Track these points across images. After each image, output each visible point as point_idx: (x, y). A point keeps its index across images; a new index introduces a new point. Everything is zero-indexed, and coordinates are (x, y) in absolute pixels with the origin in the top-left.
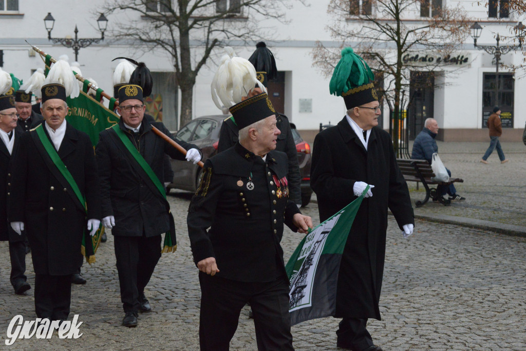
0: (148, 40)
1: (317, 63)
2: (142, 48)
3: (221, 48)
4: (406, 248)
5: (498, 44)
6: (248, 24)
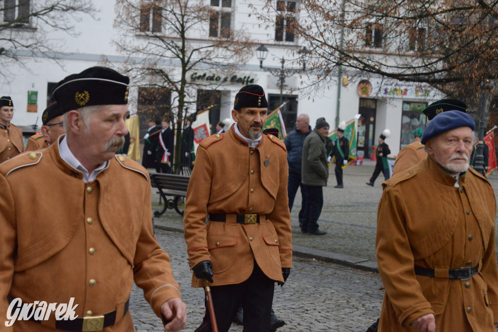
3: (7, 58)
5: (283, 67)
6: (36, 35)
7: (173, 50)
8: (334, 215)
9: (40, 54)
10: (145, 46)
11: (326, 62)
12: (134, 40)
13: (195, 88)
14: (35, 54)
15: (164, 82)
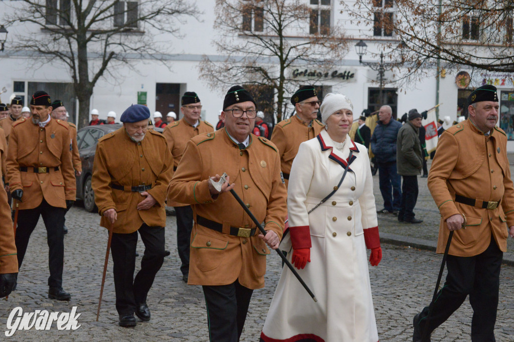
0: (47, 52)
1: (203, 76)
2: (41, 60)
3: (117, 61)
5: (382, 61)
6: (144, 38)
7: (271, 48)
8: (432, 204)
9: (148, 56)
10: (244, 45)
11: (417, 55)
12: (233, 39)
13: (294, 84)
14: (143, 56)
15: (263, 80)
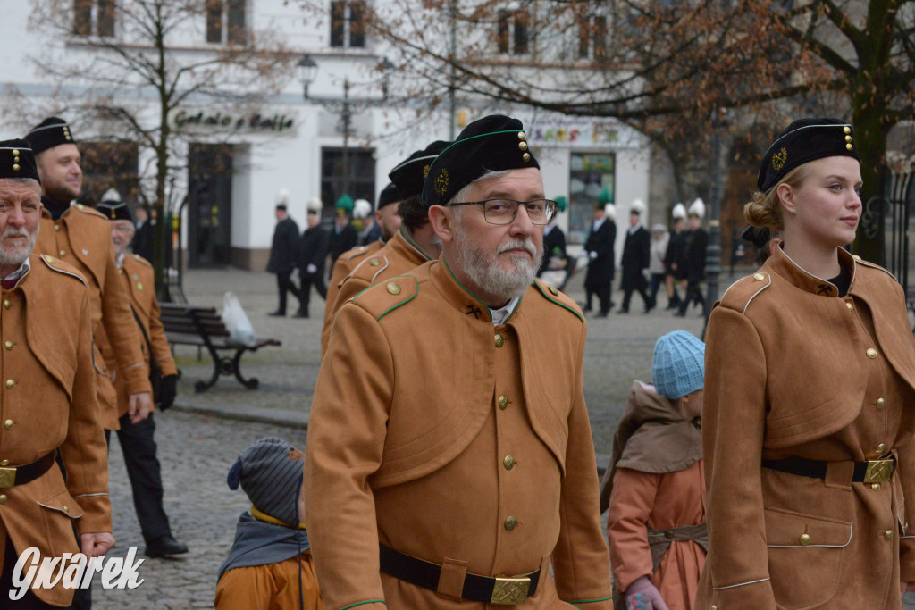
4: (174, 468)
5: (346, 96)
7: (143, 70)
10: (89, 64)
11: (430, 84)
12: (65, 53)
13: (185, 141)
15: (127, 132)
